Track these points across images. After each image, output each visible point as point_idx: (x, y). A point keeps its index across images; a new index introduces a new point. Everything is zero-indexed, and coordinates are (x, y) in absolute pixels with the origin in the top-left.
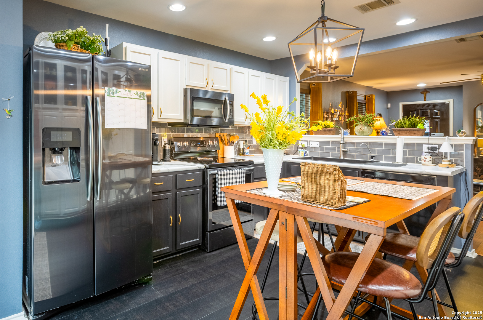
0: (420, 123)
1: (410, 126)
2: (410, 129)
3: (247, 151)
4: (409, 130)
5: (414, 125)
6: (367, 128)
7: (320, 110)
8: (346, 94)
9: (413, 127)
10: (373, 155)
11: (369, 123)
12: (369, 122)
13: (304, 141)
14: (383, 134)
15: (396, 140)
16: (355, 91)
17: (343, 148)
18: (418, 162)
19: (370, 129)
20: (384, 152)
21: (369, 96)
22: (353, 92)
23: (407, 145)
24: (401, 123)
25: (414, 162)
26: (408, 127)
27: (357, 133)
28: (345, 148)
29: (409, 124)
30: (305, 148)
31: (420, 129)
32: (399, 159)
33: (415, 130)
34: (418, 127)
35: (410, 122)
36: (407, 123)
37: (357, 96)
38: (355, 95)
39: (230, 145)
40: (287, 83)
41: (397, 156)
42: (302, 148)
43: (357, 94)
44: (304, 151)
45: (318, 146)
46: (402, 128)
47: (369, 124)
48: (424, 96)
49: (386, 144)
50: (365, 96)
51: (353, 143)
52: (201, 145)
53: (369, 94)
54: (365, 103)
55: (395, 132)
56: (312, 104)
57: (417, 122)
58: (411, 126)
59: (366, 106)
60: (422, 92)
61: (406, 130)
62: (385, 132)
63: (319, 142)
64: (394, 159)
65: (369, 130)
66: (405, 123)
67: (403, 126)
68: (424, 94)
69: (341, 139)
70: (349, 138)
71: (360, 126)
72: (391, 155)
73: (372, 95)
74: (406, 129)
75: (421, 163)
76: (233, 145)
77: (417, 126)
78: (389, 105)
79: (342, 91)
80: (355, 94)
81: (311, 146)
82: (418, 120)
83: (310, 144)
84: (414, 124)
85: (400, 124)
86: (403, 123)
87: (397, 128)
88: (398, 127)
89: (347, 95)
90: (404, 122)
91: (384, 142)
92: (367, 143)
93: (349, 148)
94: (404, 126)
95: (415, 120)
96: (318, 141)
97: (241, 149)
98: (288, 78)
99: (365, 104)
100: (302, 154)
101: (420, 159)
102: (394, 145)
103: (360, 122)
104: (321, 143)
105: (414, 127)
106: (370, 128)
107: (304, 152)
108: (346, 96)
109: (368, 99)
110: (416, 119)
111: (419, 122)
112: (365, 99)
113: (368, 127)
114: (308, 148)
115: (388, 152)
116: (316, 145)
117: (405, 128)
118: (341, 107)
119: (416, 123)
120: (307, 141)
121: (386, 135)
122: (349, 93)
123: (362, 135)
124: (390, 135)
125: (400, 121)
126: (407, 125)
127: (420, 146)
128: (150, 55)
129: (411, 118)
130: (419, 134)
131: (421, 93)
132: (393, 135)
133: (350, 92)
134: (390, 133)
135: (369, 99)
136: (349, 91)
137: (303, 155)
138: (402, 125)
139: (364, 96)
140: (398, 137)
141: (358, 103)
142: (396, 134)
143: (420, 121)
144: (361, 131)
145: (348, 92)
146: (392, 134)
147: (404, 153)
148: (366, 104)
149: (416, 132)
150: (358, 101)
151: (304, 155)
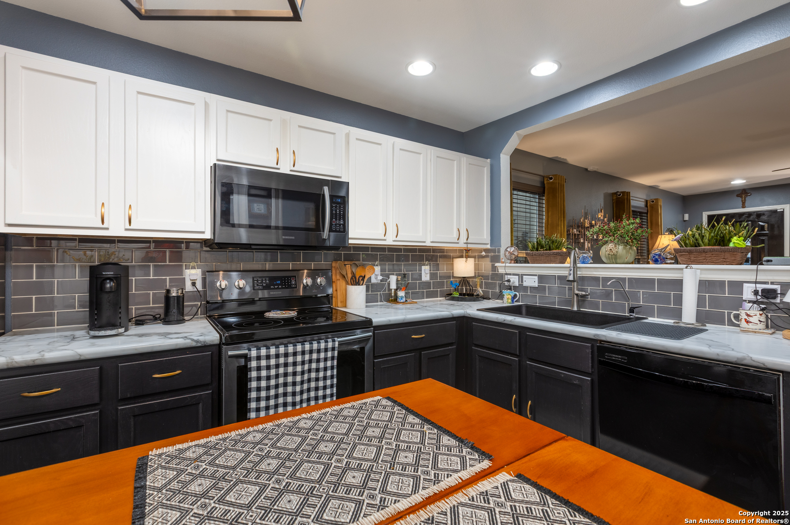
0: (735, 235)
1: (713, 242)
2: (713, 249)
3: (401, 294)
4: (710, 251)
5: (723, 241)
6: (624, 248)
7: (561, 220)
8: (613, 197)
9: (719, 245)
10: (635, 304)
11: (627, 238)
12: (628, 236)
13: (514, 275)
14: (656, 261)
15: (683, 273)
16: (627, 192)
17: (578, 290)
18: (731, 324)
19: (631, 251)
20: (656, 298)
21: (653, 201)
22: (623, 193)
23: (704, 286)
24: (693, 237)
25: (722, 323)
26: (709, 245)
27: (604, 259)
28: (582, 290)
29: (710, 237)
30: (516, 289)
31: (736, 249)
32: (689, 315)
33: (725, 251)
34: (731, 245)
35: (712, 234)
36: (708, 236)
37: (631, 201)
38: (627, 198)
39: (358, 284)
40: (486, 168)
41: (683, 307)
42: (510, 288)
43: (631, 198)
44: (513, 293)
45: (536, 285)
46: (696, 246)
47: (627, 241)
48: (742, 201)
49: (663, 282)
50: (647, 201)
51: (596, 279)
52: (282, 285)
53: (653, 197)
54: (646, 211)
55: (681, 255)
56: (548, 211)
57: (730, 232)
58: (716, 242)
59: (647, 217)
60: (739, 194)
61: (704, 251)
62: (660, 255)
63: (537, 277)
64: (677, 313)
65: (627, 252)
66: (703, 237)
67: (698, 244)
68: (742, 197)
69: (569, 272)
70: (590, 270)
71: (610, 245)
72: (672, 306)
73: (657, 200)
74: (704, 249)
75: (738, 326)
76: (362, 285)
77: (730, 241)
78: (686, 217)
79: (606, 191)
80: (627, 196)
81: (525, 284)
82: (732, 228)
83: (522, 282)
84: (723, 237)
85: (692, 239)
86: (697, 236)
87: (685, 248)
88: (686, 245)
89: (615, 198)
90: (699, 234)
91: (656, 278)
92: (624, 279)
93: (589, 288)
94: (701, 242)
95: (726, 229)
96: (536, 275)
97: (393, 291)
98: (489, 160)
99: (645, 213)
100: (508, 299)
101: (737, 317)
102: (678, 284)
103: (610, 236)
104: (541, 278)
105: (722, 244)
106: (631, 248)
107: (513, 295)
108: (613, 200)
109: (650, 205)
110: (728, 227)
111: (735, 232)
112: (646, 206)
113: (626, 246)
114: (521, 288)
115: (666, 299)
116: (531, 282)
117: (703, 247)
118: (602, 218)
119: (727, 235)
120: (518, 275)
121: (661, 263)
122: (617, 195)
123: (613, 263)
124: (671, 263)
125: (690, 233)
126: (706, 241)
127: (737, 286)
128: (94, 83)
129: (716, 225)
130: (735, 260)
131: (738, 196)
132: (677, 262)
133: (619, 194)
134: (671, 259)
135: (652, 207)
136: (618, 192)
137: (510, 301)
138: (696, 240)
139: (643, 200)
140: (686, 267)
141: (633, 211)
142: (682, 260)
143: (737, 230)
144: (612, 255)
145: (616, 193)
146: (673, 261)
147: (700, 301)
148: (647, 213)
149: (727, 255)
150: (632, 209)
151: (513, 301)
